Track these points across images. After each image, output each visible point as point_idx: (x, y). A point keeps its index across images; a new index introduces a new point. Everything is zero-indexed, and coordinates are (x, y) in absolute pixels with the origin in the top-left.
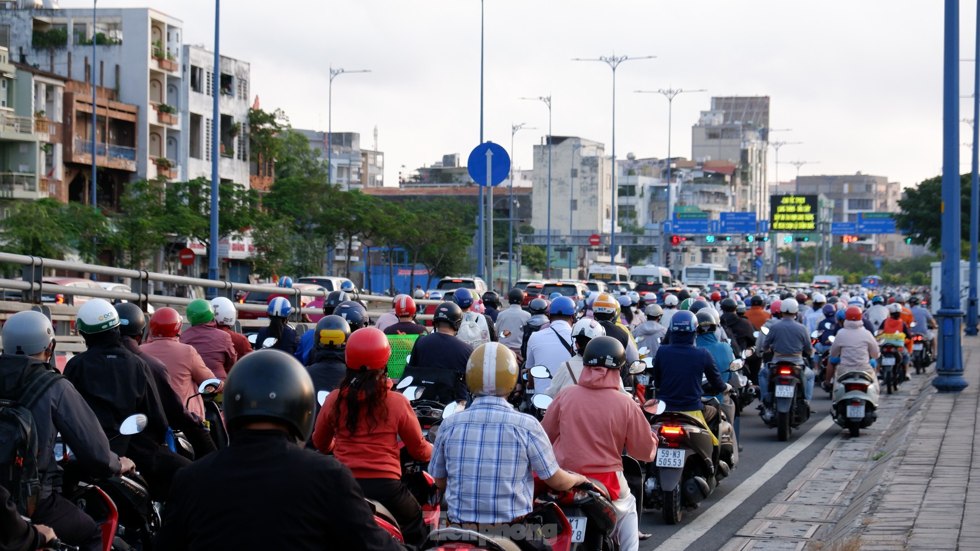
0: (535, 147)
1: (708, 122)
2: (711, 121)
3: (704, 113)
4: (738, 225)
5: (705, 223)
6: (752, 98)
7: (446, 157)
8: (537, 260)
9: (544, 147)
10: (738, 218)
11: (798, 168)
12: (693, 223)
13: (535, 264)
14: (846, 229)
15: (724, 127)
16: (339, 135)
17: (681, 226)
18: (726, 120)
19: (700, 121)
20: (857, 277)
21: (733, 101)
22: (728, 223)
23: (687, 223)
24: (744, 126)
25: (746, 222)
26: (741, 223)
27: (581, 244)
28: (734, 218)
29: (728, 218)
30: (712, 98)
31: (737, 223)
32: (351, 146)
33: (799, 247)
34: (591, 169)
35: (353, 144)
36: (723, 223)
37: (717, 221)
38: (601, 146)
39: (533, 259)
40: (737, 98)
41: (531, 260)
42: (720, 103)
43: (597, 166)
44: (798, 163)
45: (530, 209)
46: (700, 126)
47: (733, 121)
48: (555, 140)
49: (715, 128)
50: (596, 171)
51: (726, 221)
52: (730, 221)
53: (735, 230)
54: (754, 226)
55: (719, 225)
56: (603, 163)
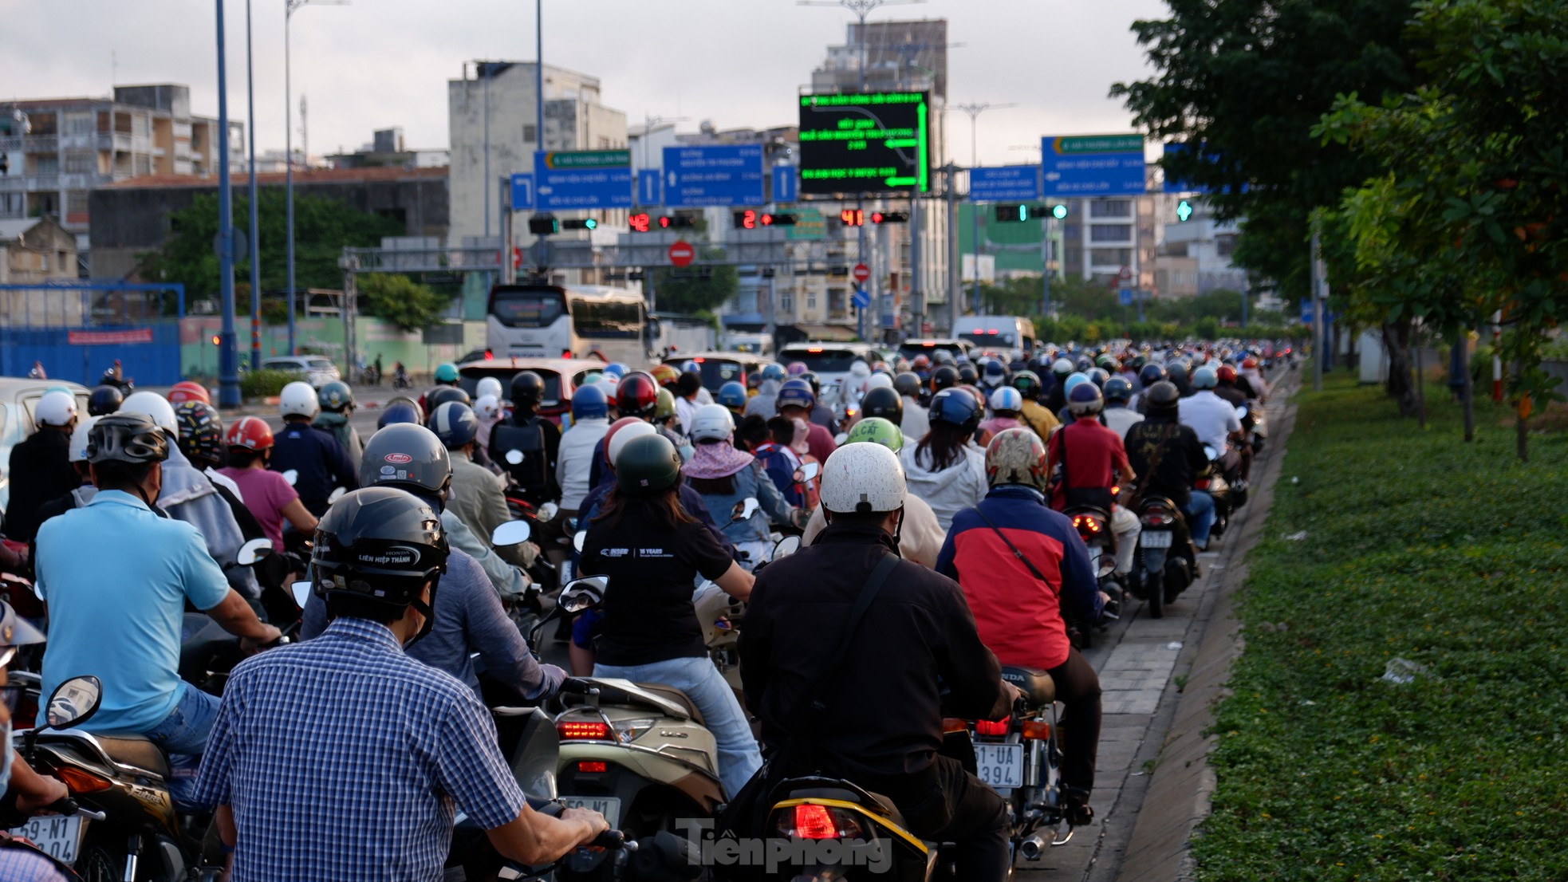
0: (452, 84)
1: (840, 65)
2: (845, 62)
3: (834, 51)
4: (714, 182)
5: (623, 178)
6: (916, 23)
7: (379, 135)
8: (401, 305)
9: (470, 83)
10: (712, 162)
11: (974, 117)
12: (589, 179)
13: (397, 313)
14: (1011, 184)
15: (866, 73)
16: (149, 90)
17: (559, 190)
18: (872, 59)
19: (827, 63)
20: (1101, 329)
21: (884, 30)
22: (685, 178)
23: (574, 179)
24: (901, 70)
25: (735, 171)
26: (720, 177)
27: (481, 266)
28: (701, 163)
29: (685, 164)
30: (850, 25)
31: (710, 177)
32: (170, 109)
33: (1007, 280)
34: (562, 125)
35: (176, 105)
36: (672, 178)
37: (654, 173)
38: (591, 83)
39: (392, 303)
40: (891, 25)
41: (387, 306)
42: (862, 32)
43: (573, 117)
44: (974, 107)
45: (445, 206)
46: (827, 72)
47: (883, 63)
48: (490, 71)
49: (852, 74)
50: (572, 129)
51: (680, 172)
52: (689, 171)
53: (706, 195)
54: (758, 182)
55: (662, 183)
56: (587, 112)
